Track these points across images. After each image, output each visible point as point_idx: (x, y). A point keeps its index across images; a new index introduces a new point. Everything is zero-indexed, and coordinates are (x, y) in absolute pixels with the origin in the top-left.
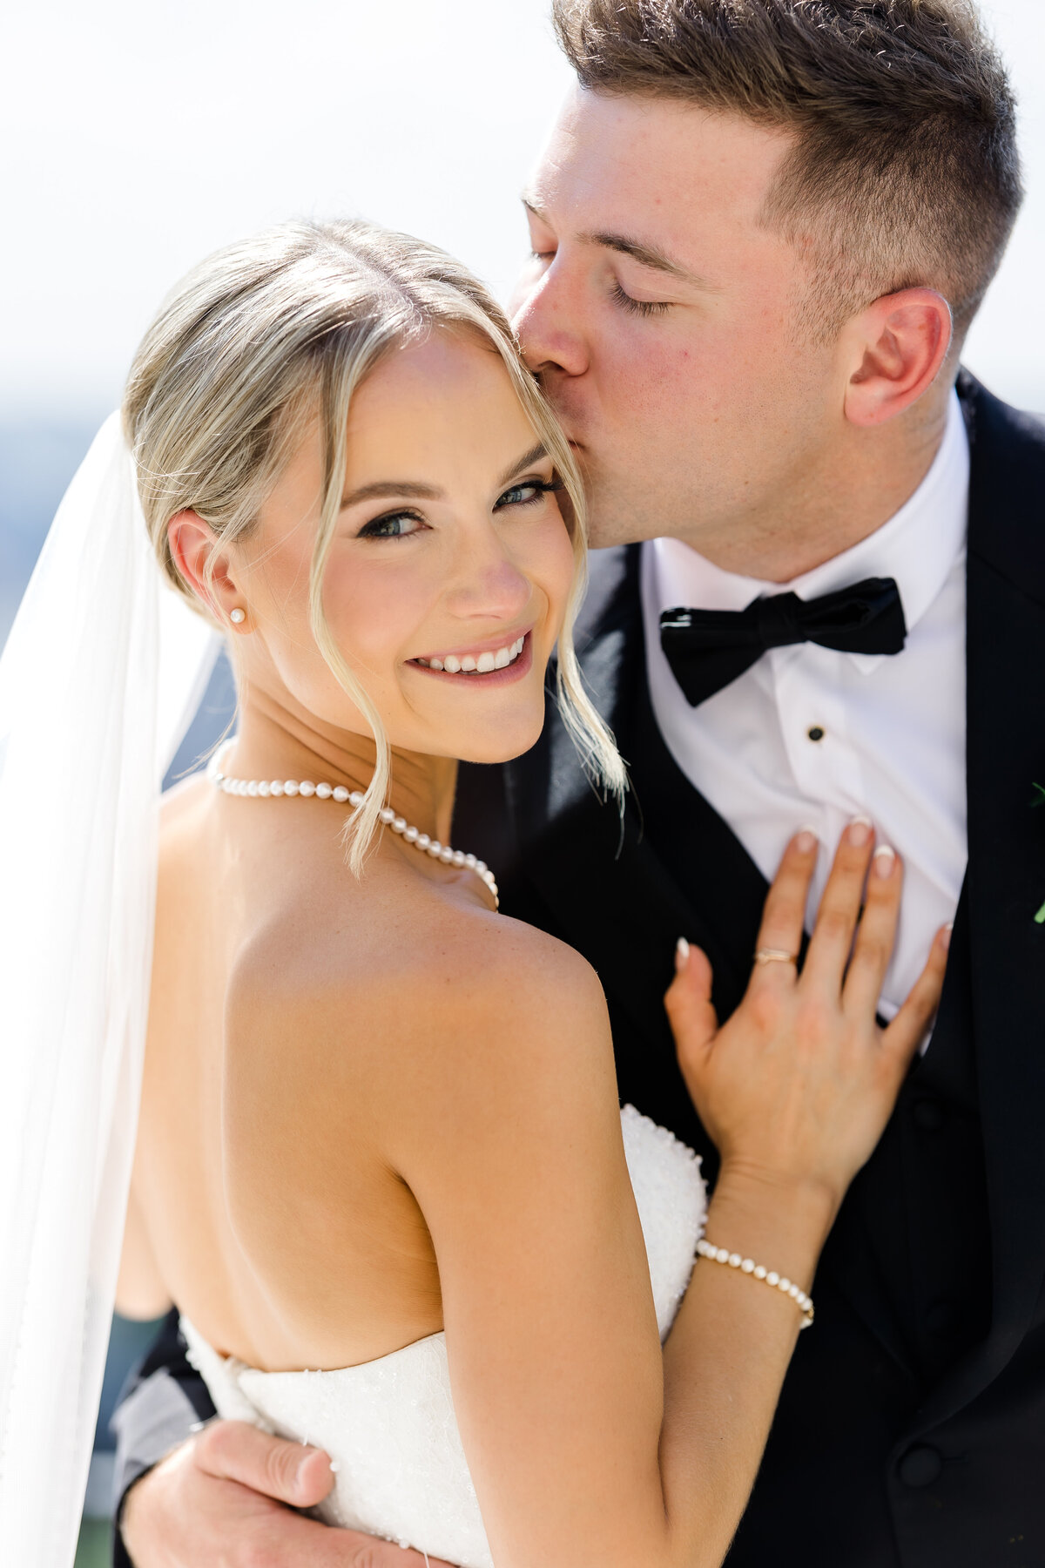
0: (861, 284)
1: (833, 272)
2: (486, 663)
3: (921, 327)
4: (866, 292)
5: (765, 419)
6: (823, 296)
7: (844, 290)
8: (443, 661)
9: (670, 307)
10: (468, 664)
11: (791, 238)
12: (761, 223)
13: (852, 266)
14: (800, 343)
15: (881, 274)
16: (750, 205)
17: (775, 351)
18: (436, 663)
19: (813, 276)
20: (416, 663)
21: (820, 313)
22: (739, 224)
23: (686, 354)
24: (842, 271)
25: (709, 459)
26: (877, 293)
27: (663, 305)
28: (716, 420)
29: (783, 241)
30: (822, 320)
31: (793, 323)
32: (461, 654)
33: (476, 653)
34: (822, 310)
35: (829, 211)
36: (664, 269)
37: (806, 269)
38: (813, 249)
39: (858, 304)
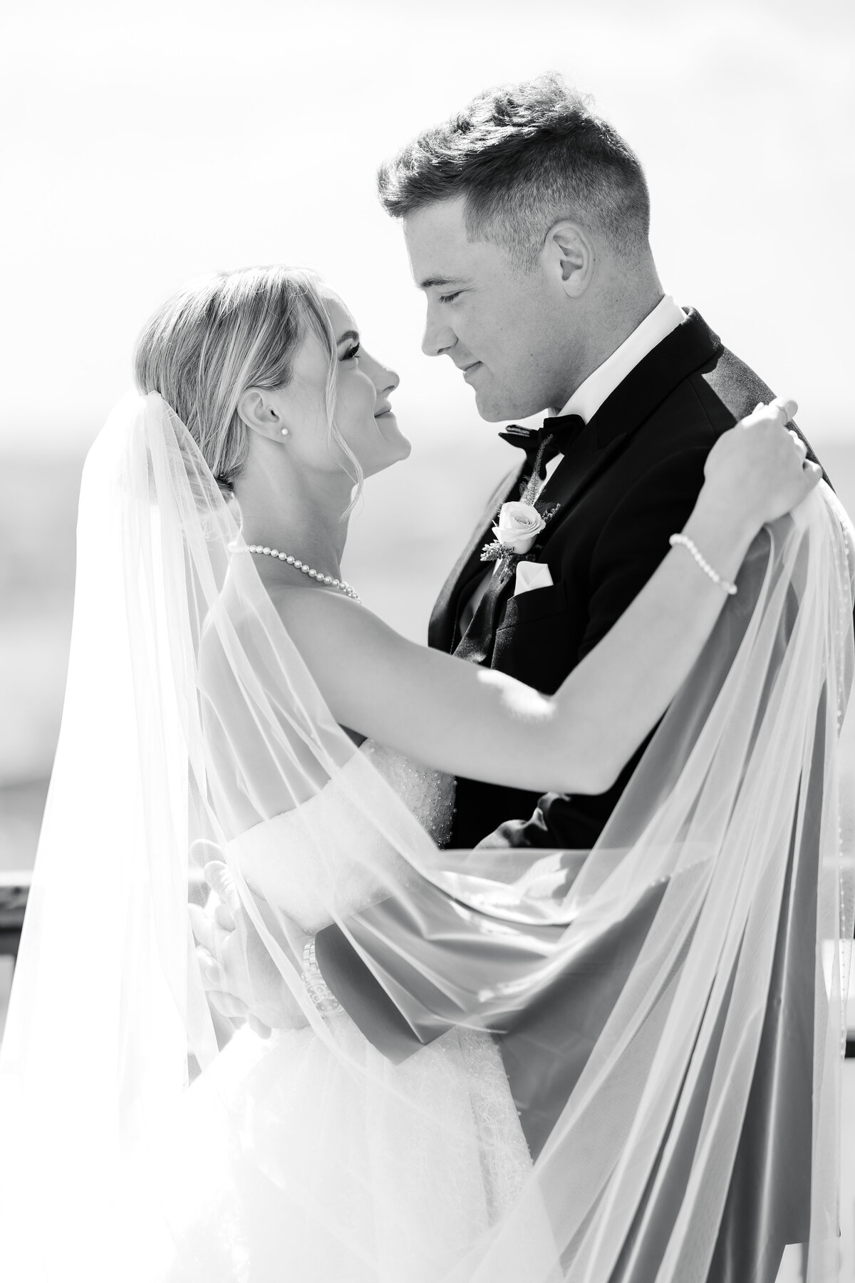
1: (517, 241)
6: (518, 253)
7: (527, 245)
9: (460, 294)
11: (487, 239)
12: (471, 240)
14: (519, 278)
15: (539, 227)
16: (462, 236)
17: (510, 287)
19: (508, 249)
21: (521, 261)
22: (463, 247)
26: (543, 235)
27: (457, 294)
29: (485, 243)
30: (524, 263)
31: (511, 272)
34: (521, 259)
35: (498, 219)
37: (503, 248)
38: (501, 238)
39: (539, 246)
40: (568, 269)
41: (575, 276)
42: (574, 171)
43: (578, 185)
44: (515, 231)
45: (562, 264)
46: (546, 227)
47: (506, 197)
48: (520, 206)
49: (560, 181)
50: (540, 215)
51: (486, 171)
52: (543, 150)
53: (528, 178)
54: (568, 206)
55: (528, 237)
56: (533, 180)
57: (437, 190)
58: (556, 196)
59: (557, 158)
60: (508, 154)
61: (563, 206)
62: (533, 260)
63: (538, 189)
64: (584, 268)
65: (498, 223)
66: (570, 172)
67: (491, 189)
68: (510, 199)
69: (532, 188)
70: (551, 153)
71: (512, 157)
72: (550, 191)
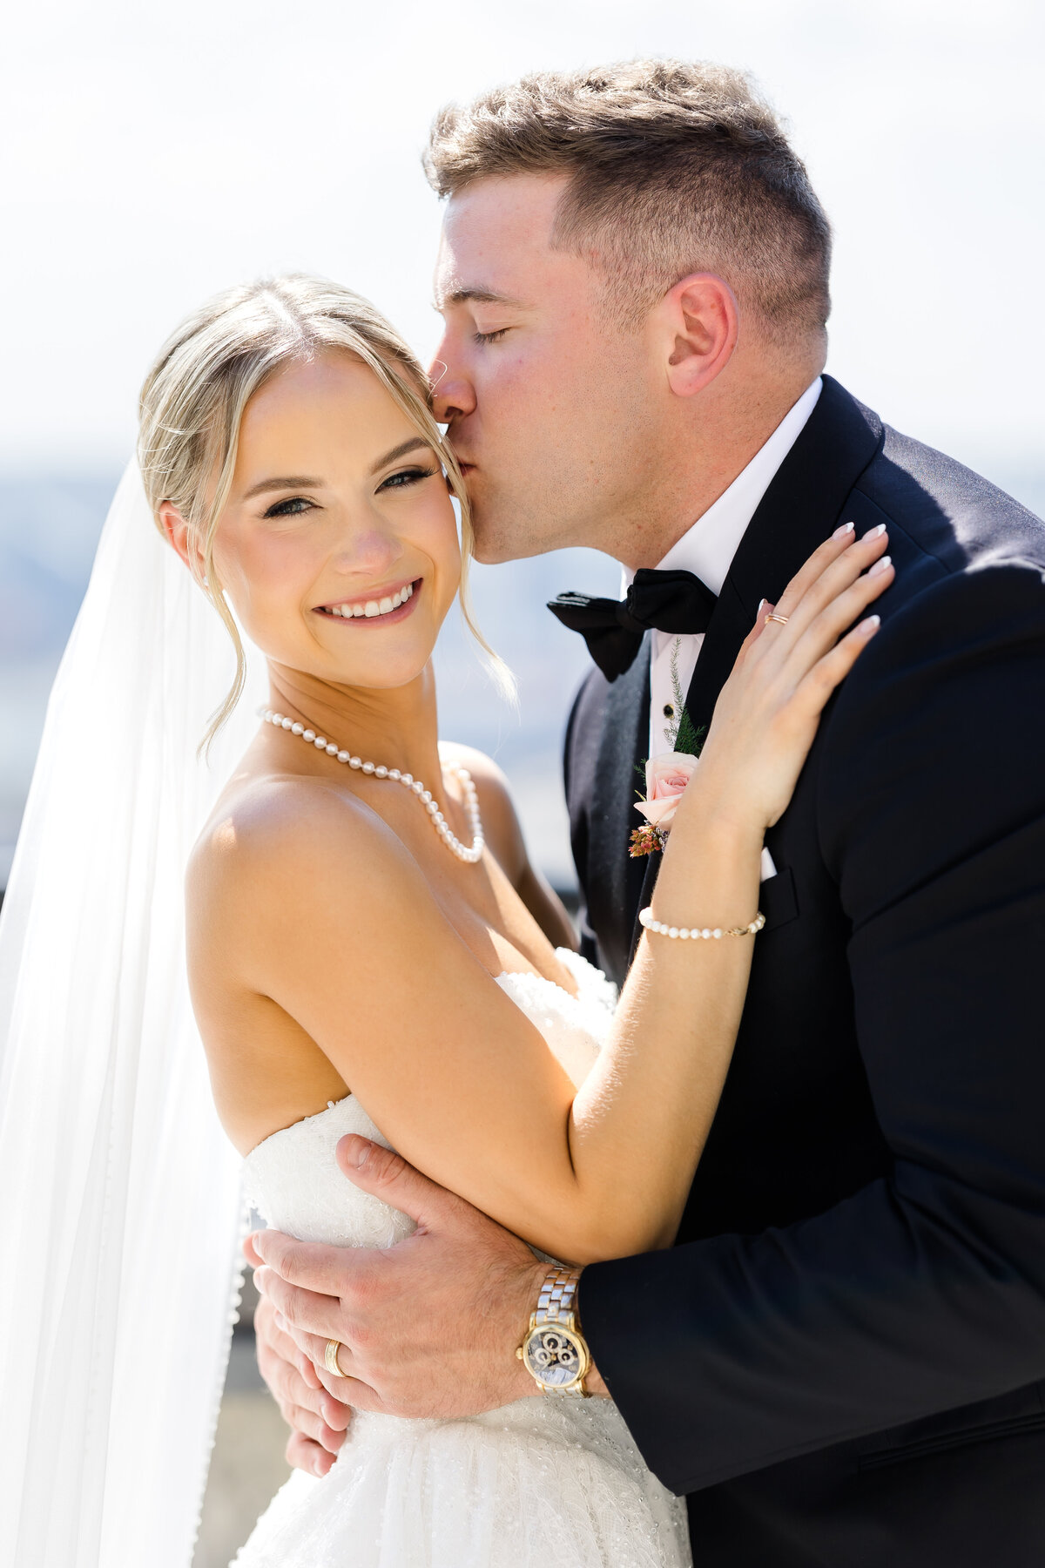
0: (649, 279)
1: (622, 273)
2: (371, 609)
3: (712, 306)
4: (656, 285)
5: (593, 401)
6: (618, 293)
7: (636, 287)
8: (340, 609)
9: (507, 333)
10: (358, 611)
11: (580, 252)
12: (554, 246)
13: (636, 266)
14: (608, 333)
15: (665, 268)
16: (543, 235)
17: (588, 343)
18: (336, 611)
19: (607, 279)
20: (323, 610)
21: (619, 307)
22: (538, 252)
23: (520, 362)
24: (629, 272)
25: (558, 446)
26: (666, 285)
27: (502, 331)
28: (554, 409)
29: (574, 257)
30: (622, 313)
31: (598, 318)
32: (351, 602)
33: (363, 600)
34: (620, 305)
35: (606, 227)
36: (491, 300)
37: (598, 275)
38: (600, 258)
39: (653, 296)
40: (685, 349)
41: (691, 364)
42: (743, 204)
43: (741, 226)
44: (626, 257)
45: (678, 338)
46: (674, 272)
47: (631, 201)
48: (648, 220)
49: (718, 208)
50: (671, 248)
51: (613, 151)
52: (707, 153)
53: (672, 185)
54: (717, 249)
55: (642, 275)
56: (679, 191)
57: (530, 154)
58: (705, 227)
59: (725, 173)
60: (657, 139)
61: (710, 247)
62: (638, 317)
63: (682, 206)
64: (711, 357)
65: (604, 234)
66: (735, 203)
67: (613, 180)
68: (636, 204)
69: (674, 202)
70: (718, 163)
71: (660, 145)
72: (698, 218)
